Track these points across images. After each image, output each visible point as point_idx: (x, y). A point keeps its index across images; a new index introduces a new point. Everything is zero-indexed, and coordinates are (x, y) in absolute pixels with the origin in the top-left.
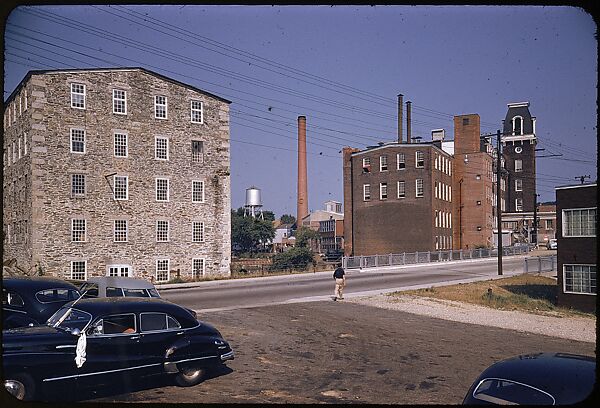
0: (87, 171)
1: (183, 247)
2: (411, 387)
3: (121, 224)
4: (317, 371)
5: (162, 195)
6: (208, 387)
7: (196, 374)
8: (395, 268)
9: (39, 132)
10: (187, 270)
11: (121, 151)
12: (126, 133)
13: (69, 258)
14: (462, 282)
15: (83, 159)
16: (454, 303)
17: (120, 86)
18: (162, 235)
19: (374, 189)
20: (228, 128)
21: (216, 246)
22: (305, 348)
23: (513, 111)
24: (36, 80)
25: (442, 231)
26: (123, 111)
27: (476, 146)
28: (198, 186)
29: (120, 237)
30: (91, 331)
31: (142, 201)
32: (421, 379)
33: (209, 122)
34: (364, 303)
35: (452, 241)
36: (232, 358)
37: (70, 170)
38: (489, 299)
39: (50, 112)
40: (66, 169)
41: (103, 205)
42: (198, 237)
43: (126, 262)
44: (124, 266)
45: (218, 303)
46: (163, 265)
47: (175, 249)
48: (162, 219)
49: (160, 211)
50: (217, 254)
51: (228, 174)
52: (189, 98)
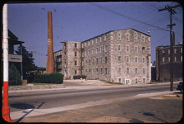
0: (121, 56)
3: (128, 69)
5: (136, 61)
9: (112, 46)
11: (128, 50)
12: (129, 45)
13: (118, 78)
15: (120, 52)
17: (128, 33)
18: (136, 72)
19: (167, 59)
24: (112, 33)
26: (128, 40)
28: (144, 59)
29: (128, 72)
31: (132, 63)
33: (146, 42)
39: (114, 41)
40: (117, 55)
42: (144, 72)
44: (129, 80)
46: (136, 79)
47: (139, 75)
48: (136, 67)
49: (136, 65)
50: (148, 77)
51: (150, 56)
52: (142, 36)
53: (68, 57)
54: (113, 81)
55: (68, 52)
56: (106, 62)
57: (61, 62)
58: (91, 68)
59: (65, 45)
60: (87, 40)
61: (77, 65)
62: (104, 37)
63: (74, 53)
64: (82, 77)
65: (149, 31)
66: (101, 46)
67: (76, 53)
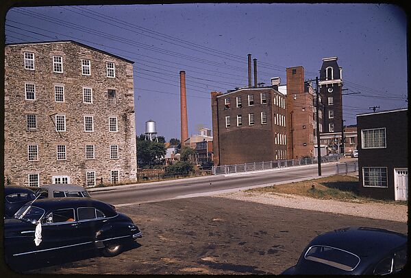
0: (37, 112)
1: (104, 163)
2: (262, 253)
3: (61, 148)
4: (198, 244)
6: (124, 257)
7: (117, 248)
8: (248, 173)
10: (108, 178)
13: (27, 172)
14: (294, 181)
15: (34, 104)
16: (290, 195)
17: (57, 52)
18: (89, 155)
19: (233, 120)
20: (132, 81)
21: (127, 161)
22: (189, 229)
23: (326, 64)
25: (280, 147)
26: (61, 71)
27: (302, 88)
28: (113, 121)
29: (61, 156)
30: (44, 221)
31: (75, 132)
32: (268, 248)
33: (119, 76)
34: (228, 197)
35: (287, 153)
36: (141, 237)
37: (26, 112)
38: (313, 192)
39: (10, 72)
40: (23, 111)
41: (49, 135)
42: (114, 155)
43: (66, 174)
44: (65, 177)
45: (129, 200)
46: (91, 175)
47: (98, 164)
48: (90, 144)
49: (88, 138)
50: (127, 167)
51: (133, 112)
52: (105, 61)
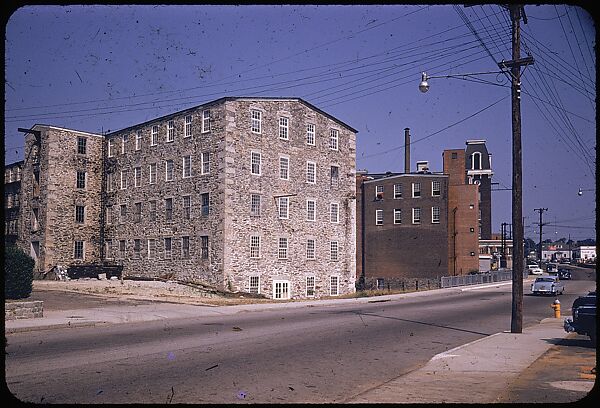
0: (262, 192)
1: (324, 265)
3: (283, 241)
5: (311, 215)
9: (230, 154)
10: (327, 286)
11: (284, 173)
12: (288, 157)
13: (246, 273)
15: (259, 180)
17: (284, 112)
18: (310, 253)
19: (387, 215)
21: (346, 265)
23: (471, 148)
24: (230, 106)
26: (286, 137)
27: (463, 177)
28: (335, 207)
29: (282, 254)
31: (297, 220)
33: (343, 149)
37: (251, 191)
39: (238, 136)
40: (248, 189)
41: (271, 223)
42: (334, 255)
43: (286, 278)
44: (286, 282)
47: (319, 267)
48: (311, 237)
49: (309, 230)
50: (346, 272)
51: (354, 198)
52: (330, 127)
53: (51, 187)
54: (230, 288)
55: (51, 171)
56: (206, 212)
57: (17, 210)
58: (141, 236)
59: (38, 143)
60: (130, 129)
61: (87, 223)
62: (200, 118)
63: (73, 175)
64: (106, 271)
65: (425, 84)
66: (187, 153)
67: (81, 176)
